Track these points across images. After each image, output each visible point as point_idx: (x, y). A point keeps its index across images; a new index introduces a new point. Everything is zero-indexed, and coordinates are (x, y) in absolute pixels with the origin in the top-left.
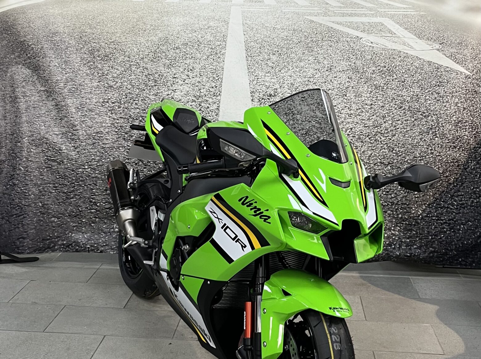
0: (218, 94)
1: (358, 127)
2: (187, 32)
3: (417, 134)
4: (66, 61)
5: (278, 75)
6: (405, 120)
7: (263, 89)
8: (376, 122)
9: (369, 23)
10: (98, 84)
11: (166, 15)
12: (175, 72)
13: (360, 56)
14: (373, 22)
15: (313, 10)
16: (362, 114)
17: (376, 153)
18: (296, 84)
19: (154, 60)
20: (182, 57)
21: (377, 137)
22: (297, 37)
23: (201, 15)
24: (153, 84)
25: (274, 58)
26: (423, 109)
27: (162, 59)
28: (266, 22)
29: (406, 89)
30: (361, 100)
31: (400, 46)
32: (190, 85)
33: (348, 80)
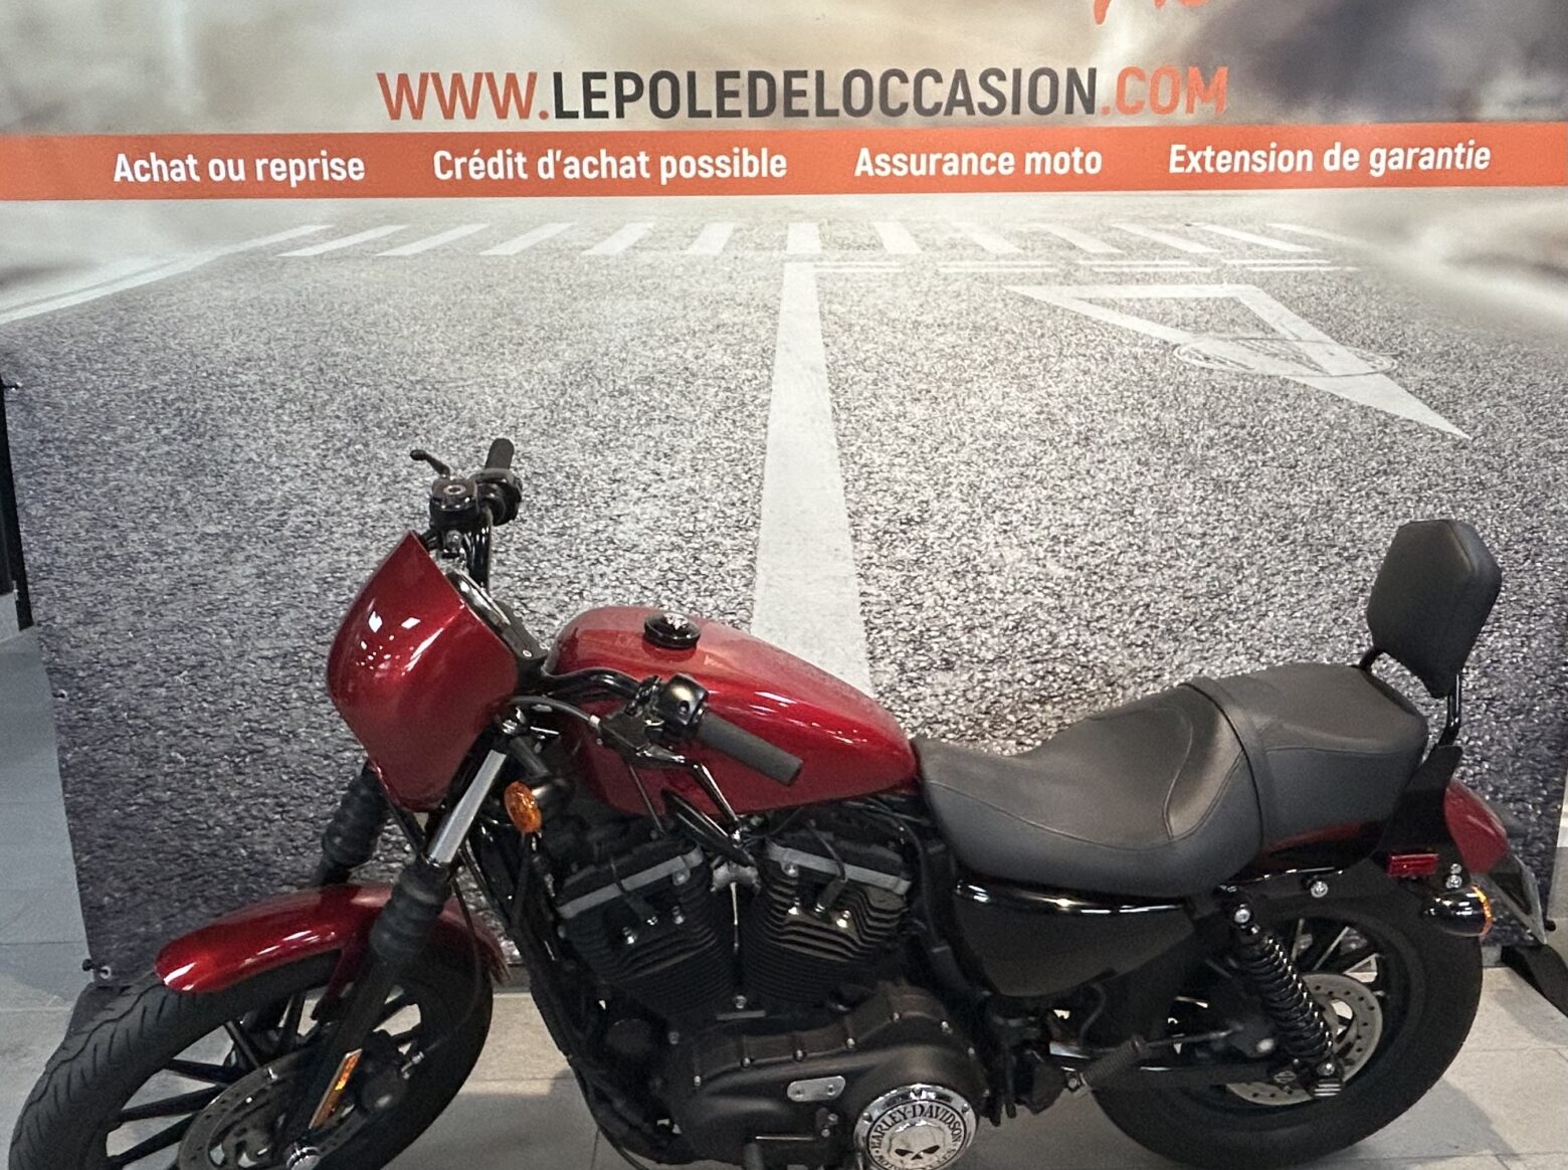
0: (750, 523)
1: (1167, 599)
2: (652, 342)
3: (1327, 607)
4: (281, 444)
5: (932, 462)
6: (1295, 572)
7: (885, 503)
8: (1217, 583)
9: (1196, 299)
10: (383, 506)
11: (585, 294)
12: (615, 463)
13: (1172, 397)
14: (1208, 299)
15: (1029, 266)
16: (1178, 563)
17: (1213, 668)
18: (983, 484)
19: (551, 431)
20: (639, 418)
21: (1216, 624)
22: (985, 346)
23: (694, 290)
24: (549, 503)
25: (918, 411)
26: (1342, 539)
27: (575, 426)
28: (890, 307)
29: (1299, 485)
30: (1175, 523)
31: (1285, 364)
32: (663, 501)
33: (1137, 467)
